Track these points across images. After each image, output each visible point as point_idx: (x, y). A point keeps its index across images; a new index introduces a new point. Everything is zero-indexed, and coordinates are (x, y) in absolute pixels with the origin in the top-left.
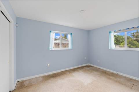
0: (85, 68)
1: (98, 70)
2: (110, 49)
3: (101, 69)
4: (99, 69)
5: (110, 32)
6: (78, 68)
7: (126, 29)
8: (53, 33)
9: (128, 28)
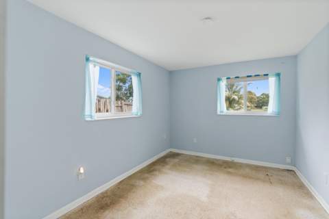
0: (168, 160)
1: (197, 160)
2: (219, 113)
3: (202, 157)
4: (197, 157)
5: (219, 80)
6: (154, 164)
7: (248, 76)
8: (95, 66)
9: (249, 75)
